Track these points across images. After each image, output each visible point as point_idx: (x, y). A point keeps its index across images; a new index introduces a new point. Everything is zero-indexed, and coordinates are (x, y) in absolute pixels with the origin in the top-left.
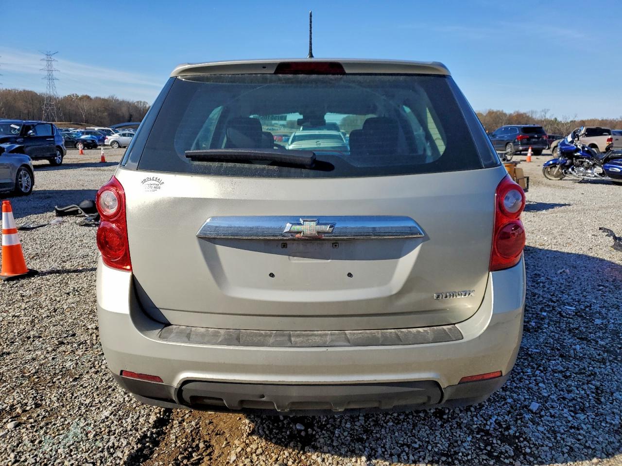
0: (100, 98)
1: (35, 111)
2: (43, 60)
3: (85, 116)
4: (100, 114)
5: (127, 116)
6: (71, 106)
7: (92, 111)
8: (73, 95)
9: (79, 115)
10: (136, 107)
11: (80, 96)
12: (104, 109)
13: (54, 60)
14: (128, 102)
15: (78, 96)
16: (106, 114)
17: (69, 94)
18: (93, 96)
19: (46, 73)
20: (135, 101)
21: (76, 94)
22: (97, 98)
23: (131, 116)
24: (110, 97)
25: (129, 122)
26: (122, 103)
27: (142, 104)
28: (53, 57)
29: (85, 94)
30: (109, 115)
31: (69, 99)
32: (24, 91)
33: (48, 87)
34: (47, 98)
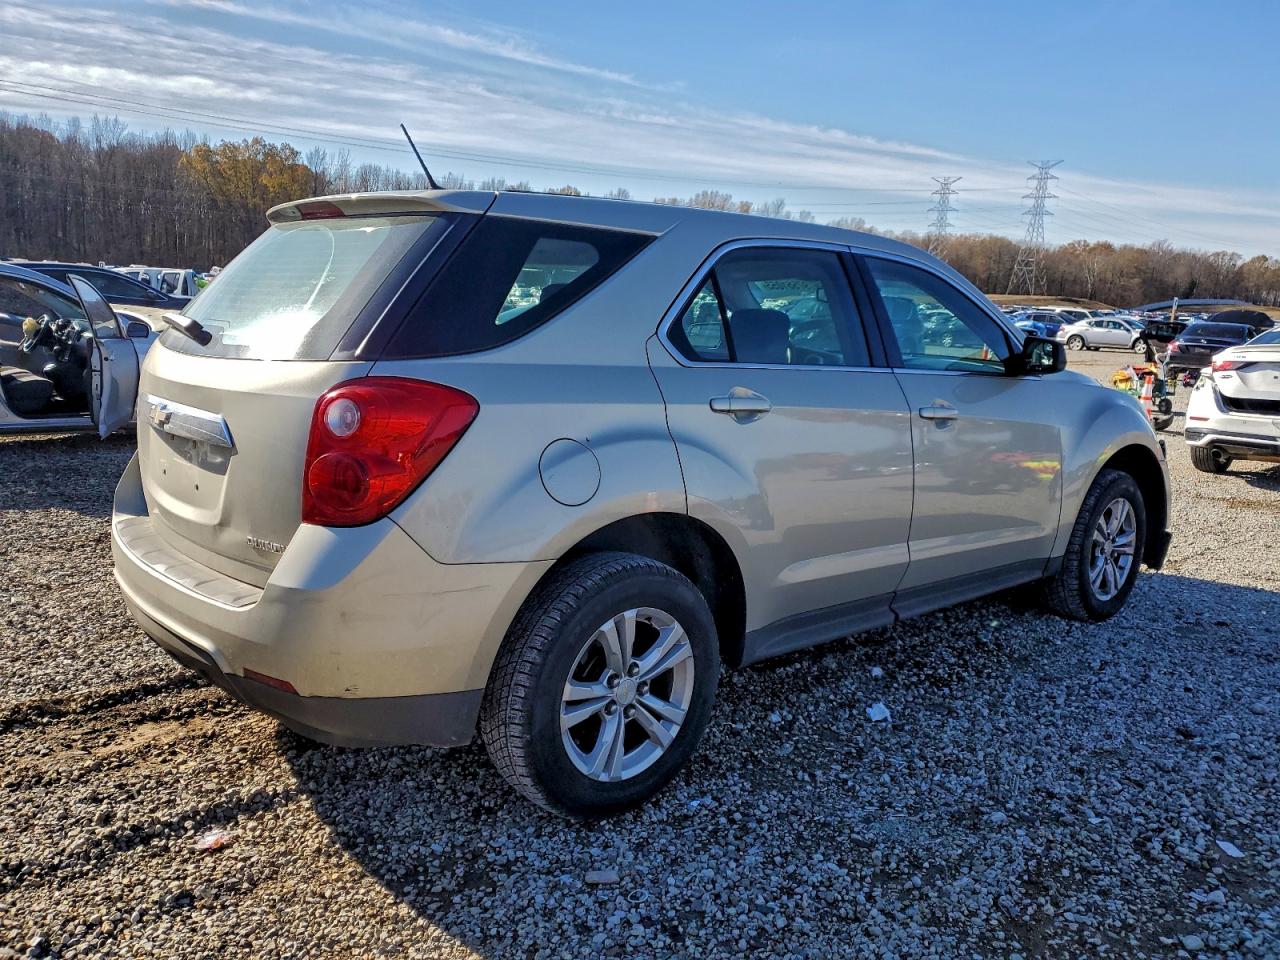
0: (1132, 249)
1: (1001, 274)
2: (1033, 177)
3: (1093, 285)
4: (1123, 281)
5: (1184, 285)
6: (1069, 264)
7: (1109, 275)
8: (1079, 242)
9: (1082, 282)
10: (1211, 265)
11: (1092, 245)
12: (1134, 270)
13: (1053, 177)
14: (1194, 256)
15: (1088, 246)
16: (1137, 280)
17: (1070, 241)
18: (1117, 243)
19: (1031, 202)
20: (1209, 254)
21: (1085, 241)
22: (1125, 247)
23: (1193, 285)
24: (1154, 245)
25: (1187, 298)
26: (1177, 258)
27: (1227, 258)
28: (1052, 172)
29: (1103, 239)
30: (1144, 282)
31: (1068, 253)
32: (991, 237)
33: (1031, 229)
34: (1025, 251)
